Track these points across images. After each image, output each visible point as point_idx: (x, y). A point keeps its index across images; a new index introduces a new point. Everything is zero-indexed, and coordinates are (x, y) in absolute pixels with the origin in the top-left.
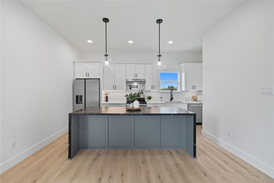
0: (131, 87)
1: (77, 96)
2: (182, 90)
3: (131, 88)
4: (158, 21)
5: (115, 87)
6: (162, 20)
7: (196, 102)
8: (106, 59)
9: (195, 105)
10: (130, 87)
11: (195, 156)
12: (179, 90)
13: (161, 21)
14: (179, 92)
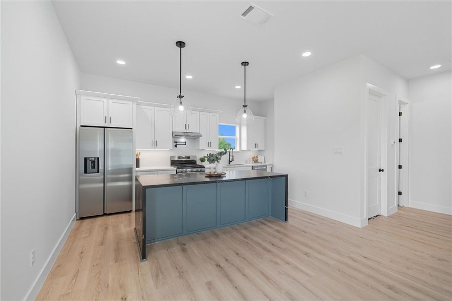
0: (177, 143)
1: (86, 159)
2: (242, 149)
3: (176, 146)
4: (244, 64)
5: (154, 144)
6: (248, 63)
7: (257, 164)
8: (181, 103)
9: (259, 168)
10: (175, 144)
11: (286, 219)
12: (237, 149)
13: (246, 64)
14: (238, 152)
